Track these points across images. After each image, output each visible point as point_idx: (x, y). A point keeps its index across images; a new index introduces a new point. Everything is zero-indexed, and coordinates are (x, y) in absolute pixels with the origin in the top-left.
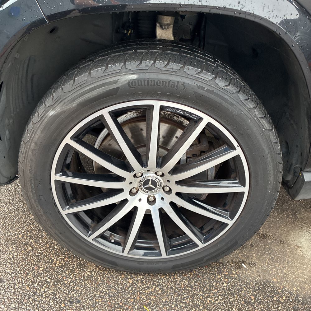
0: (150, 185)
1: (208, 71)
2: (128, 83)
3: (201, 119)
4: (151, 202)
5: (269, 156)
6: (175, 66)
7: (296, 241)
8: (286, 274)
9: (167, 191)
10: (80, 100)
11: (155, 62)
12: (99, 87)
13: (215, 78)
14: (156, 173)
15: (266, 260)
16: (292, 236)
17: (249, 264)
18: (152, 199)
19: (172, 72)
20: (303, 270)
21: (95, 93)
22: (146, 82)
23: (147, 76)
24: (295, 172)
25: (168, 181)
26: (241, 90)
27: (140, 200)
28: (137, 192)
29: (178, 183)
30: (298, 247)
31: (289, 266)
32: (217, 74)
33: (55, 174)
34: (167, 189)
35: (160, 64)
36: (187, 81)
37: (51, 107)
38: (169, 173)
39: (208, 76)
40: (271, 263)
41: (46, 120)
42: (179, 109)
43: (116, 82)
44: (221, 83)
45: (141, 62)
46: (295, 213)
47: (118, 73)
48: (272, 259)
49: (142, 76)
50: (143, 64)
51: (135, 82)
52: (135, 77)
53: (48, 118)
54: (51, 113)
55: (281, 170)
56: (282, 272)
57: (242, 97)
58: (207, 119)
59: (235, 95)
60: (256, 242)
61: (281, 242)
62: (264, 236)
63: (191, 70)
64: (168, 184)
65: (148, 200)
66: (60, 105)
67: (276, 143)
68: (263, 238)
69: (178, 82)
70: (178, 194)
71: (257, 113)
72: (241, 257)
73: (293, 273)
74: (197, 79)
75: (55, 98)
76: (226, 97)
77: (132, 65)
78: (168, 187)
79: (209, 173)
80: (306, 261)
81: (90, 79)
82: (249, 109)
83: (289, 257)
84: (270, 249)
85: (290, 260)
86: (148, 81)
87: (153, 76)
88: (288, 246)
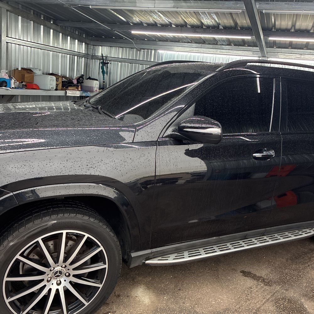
0: (58, 274)
1: (86, 215)
2: (52, 225)
3: (84, 236)
4: (59, 284)
5: (115, 247)
6: (73, 215)
7: (135, 294)
8: (131, 312)
9: (67, 275)
10: (28, 235)
11: (64, 214)
12: (38, 228)
13: (89, 218)
14: (62, 267)
15: (121, 308)
16: (133, 292)
17: (112, 312)
18: (59, 282)
19: (72, 218)
20: (140, 308)
21: (36, 231)
22: (60, 223)
23: (61, 221)
24: (128, 254)
25: (69, 270)
26: (100, 221)
27: (52, 284)
28: (51, 279)
29: (74, 269)
30: (137, 297)
31: (133, 308)
32: (90, 216)
33: (7, 277)
34: (67, 274)
35: (66, 215)
36: (78, 221)
37: (12, 241)
38: (69, 265)
39: (86, 218)
40: (123, 308)
41: (8, 248)
42: (74, 233)
43: (47, 225)
44: (92, 220)
45: (58, 215)
46: (134, 279)
47: (48, 221)
48: (124, 307)
49: (59, 221)
50: (59, 216)
51: (56, 224)
52: (55, 222)
53: (9, 246)
54: (11, 244)
55: (121, 253)
56: (130, 312)
57: (101, 224)
58: (87, 235)
59: (98, 224)
60: (115, 300)
61: (128, 296)
62: (119, 296)
63: (79, 216)
64: (68, 271)
65: (57, 283)
66: (17, 239)
67: (117, 241)
68: (118, 297)
69: (74, 221)
70: (74, 276)
71: (107, 230)
72: (107, 310)
73: (135, 311)
74: (82, 219)
75: (14, 236)
76: (95, 225)
77: (54, 217)
78: (68, 273)
79: (88, 261)
80: (141, 303)
81: (34, 225)
82: (104, 229)
83: (132, 303)
84: (122, 301)
85: (133, 304)
86: (61, 223)
87: (63, 221)
88: (131, 298)
